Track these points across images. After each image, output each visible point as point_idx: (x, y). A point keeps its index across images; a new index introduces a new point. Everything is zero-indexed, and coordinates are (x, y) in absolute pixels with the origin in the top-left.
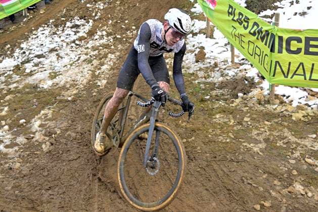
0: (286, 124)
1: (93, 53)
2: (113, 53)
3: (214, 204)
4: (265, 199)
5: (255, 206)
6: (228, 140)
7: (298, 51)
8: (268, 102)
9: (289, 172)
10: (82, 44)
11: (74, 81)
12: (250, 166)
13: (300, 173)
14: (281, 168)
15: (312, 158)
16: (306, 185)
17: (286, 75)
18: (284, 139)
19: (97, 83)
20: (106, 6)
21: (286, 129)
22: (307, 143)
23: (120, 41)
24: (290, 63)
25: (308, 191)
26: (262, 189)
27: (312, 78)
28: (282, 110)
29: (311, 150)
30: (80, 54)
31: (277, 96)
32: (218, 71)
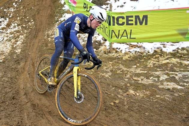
0: (120, 62)
1: (11, 36)
2: (23, 35)
3: (89, 105)
4: (116, 99)
5: (111, 104)
6: (91, 73)
7: (123, 24)
8: (110, 52)
9: (126, 85)
10: (4, 32)
11: (2, 52)
12: (105, 85)
13: (131, 85)
14: (121, 83)
15: (136, 77)
16: (135, 90)
17: (118, 37)
18: (120, 69)
19: (15, 51)
20: (15, 10)
21: (121, 64)
22: (132, 70)
23: (25, 28)
24: (119, 31)
25: (136, 93)
26: (113, 95)
27: (131, 37)
28: (117, 56)
29: (135, 73)
30: (4, 37)
31: (114, 49)
32: (81, 39)
